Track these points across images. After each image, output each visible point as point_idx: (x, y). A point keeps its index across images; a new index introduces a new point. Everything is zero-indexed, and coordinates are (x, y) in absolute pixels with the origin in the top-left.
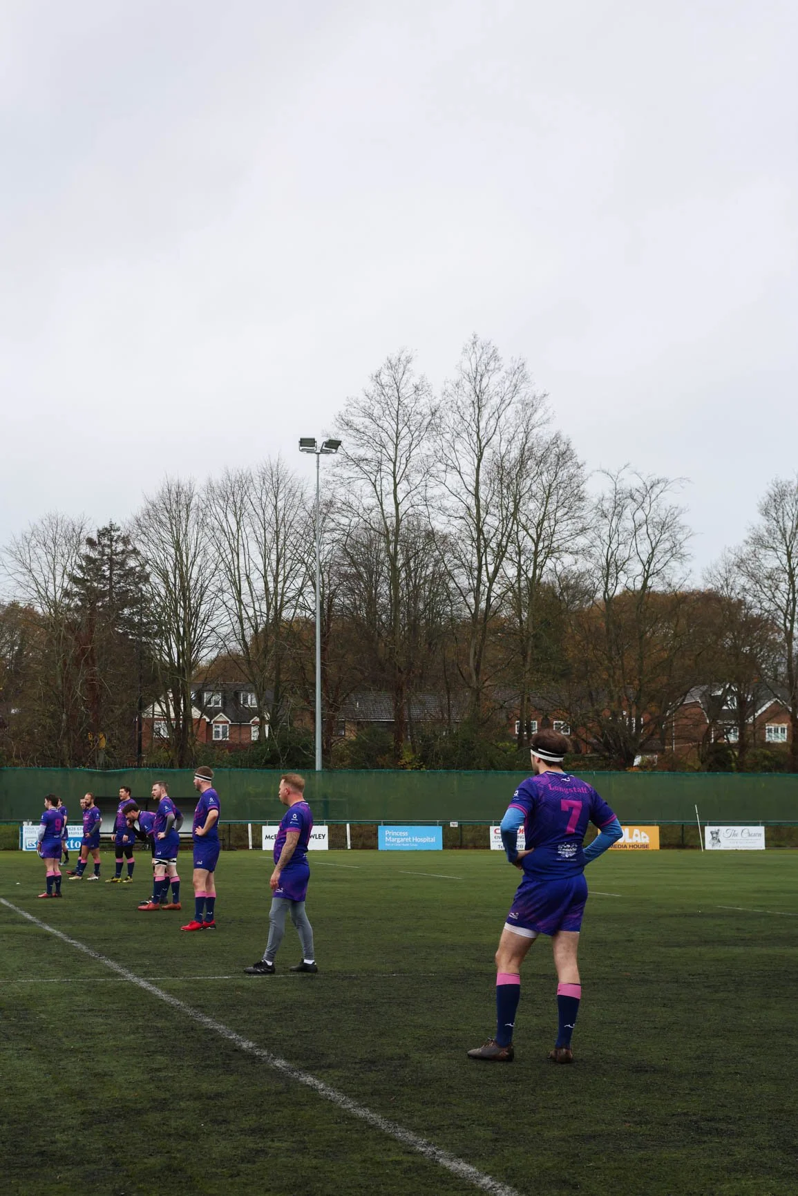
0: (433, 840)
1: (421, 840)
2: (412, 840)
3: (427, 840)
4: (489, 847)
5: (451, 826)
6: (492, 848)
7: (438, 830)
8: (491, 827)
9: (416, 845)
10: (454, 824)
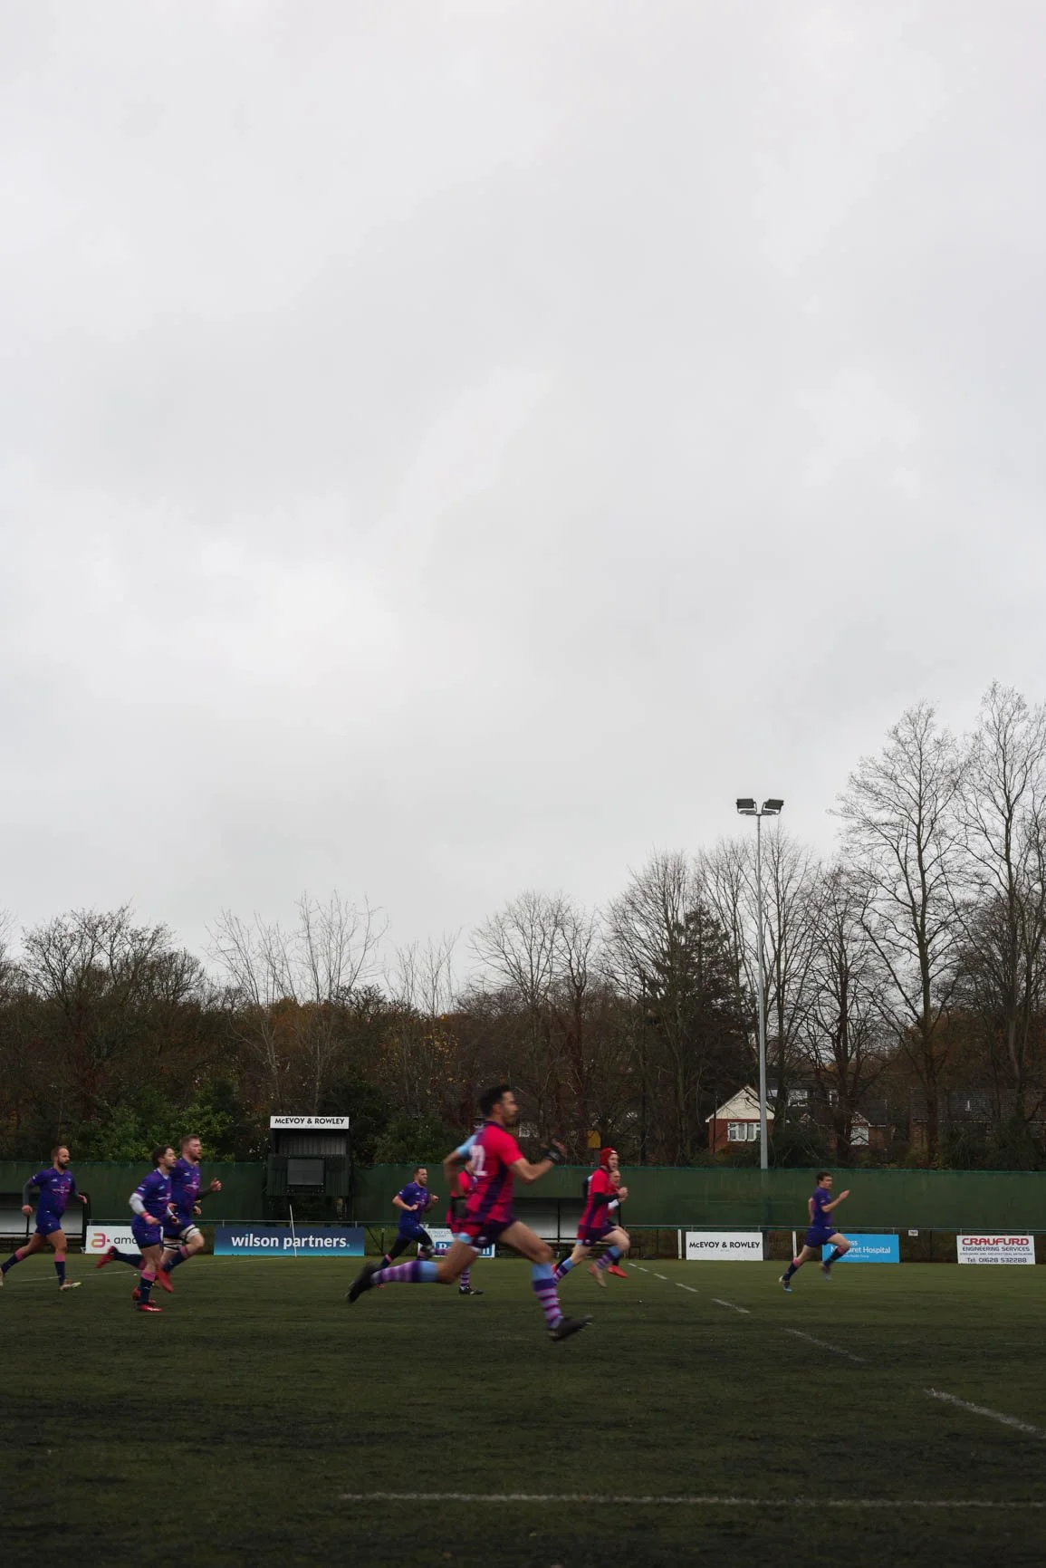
0: (888, 1251)
1: (876, 1251)
2: (862, 1250)
3: (881, 1250)
4: (956, 1260)
5: (910, 1234)
6: (959, 1262)
7: (896, 1238)
8: (958, 1237)
9: (868, 1257)
10: (913, 1233)
